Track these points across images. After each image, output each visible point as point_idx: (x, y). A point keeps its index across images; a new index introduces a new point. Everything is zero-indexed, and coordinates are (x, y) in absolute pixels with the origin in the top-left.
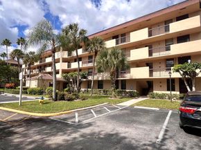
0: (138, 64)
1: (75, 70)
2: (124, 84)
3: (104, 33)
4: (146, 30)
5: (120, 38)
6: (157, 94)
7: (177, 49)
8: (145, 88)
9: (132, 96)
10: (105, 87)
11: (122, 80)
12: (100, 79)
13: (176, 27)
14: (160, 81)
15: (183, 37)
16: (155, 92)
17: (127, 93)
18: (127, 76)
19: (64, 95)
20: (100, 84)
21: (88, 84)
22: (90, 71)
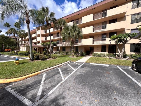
2: (77, 48)
4: (92, 15)
5: (75, 21)
6: (97, 54)
7: (110, 27)
9: (82, 55)
10: (67, 50)
12: (64, 46)
13: (111, 13)
15: (113, 20)
16: (94, 53)
17: (80, 53)
18: (79, 44)
19: (38, 56)
20: (64, 49)
21: (57, 49)
22: (58, 41)
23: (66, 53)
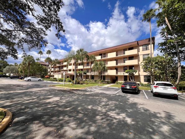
0: (111, 68)
1: (79, 70)
2: (104, 77)
3: (95, 52)
4: (115, 53)
5: (103, 55)
6: (119, 82)
7: (128, 63)
8: (114, 80)
9: (108, 83)
10: (95, 79)
11: (103, 76)
12: (93, 74)
13: (128, 53)
14: (121, 76)
15: (131, 58)
16: (118, 81)
17: (106, 82)
18: (106, 74)
19: (79, 82)
20: (93, 77)
21: (87, 77)
22: (88, 70)
23: (95, 81)
